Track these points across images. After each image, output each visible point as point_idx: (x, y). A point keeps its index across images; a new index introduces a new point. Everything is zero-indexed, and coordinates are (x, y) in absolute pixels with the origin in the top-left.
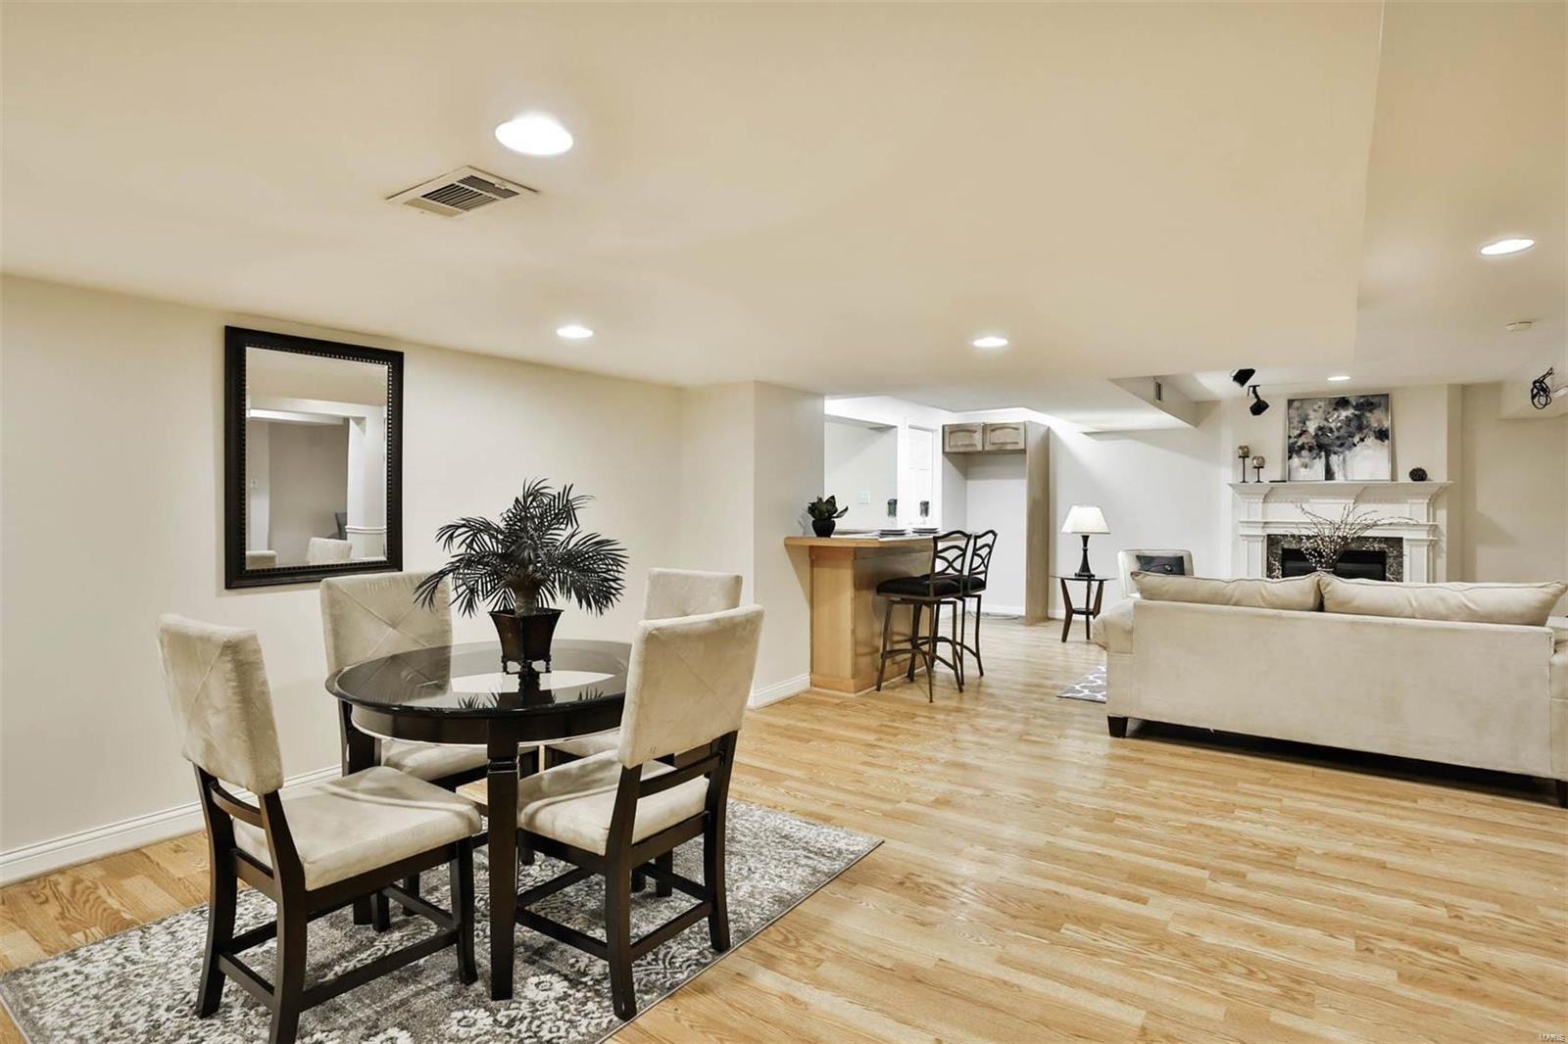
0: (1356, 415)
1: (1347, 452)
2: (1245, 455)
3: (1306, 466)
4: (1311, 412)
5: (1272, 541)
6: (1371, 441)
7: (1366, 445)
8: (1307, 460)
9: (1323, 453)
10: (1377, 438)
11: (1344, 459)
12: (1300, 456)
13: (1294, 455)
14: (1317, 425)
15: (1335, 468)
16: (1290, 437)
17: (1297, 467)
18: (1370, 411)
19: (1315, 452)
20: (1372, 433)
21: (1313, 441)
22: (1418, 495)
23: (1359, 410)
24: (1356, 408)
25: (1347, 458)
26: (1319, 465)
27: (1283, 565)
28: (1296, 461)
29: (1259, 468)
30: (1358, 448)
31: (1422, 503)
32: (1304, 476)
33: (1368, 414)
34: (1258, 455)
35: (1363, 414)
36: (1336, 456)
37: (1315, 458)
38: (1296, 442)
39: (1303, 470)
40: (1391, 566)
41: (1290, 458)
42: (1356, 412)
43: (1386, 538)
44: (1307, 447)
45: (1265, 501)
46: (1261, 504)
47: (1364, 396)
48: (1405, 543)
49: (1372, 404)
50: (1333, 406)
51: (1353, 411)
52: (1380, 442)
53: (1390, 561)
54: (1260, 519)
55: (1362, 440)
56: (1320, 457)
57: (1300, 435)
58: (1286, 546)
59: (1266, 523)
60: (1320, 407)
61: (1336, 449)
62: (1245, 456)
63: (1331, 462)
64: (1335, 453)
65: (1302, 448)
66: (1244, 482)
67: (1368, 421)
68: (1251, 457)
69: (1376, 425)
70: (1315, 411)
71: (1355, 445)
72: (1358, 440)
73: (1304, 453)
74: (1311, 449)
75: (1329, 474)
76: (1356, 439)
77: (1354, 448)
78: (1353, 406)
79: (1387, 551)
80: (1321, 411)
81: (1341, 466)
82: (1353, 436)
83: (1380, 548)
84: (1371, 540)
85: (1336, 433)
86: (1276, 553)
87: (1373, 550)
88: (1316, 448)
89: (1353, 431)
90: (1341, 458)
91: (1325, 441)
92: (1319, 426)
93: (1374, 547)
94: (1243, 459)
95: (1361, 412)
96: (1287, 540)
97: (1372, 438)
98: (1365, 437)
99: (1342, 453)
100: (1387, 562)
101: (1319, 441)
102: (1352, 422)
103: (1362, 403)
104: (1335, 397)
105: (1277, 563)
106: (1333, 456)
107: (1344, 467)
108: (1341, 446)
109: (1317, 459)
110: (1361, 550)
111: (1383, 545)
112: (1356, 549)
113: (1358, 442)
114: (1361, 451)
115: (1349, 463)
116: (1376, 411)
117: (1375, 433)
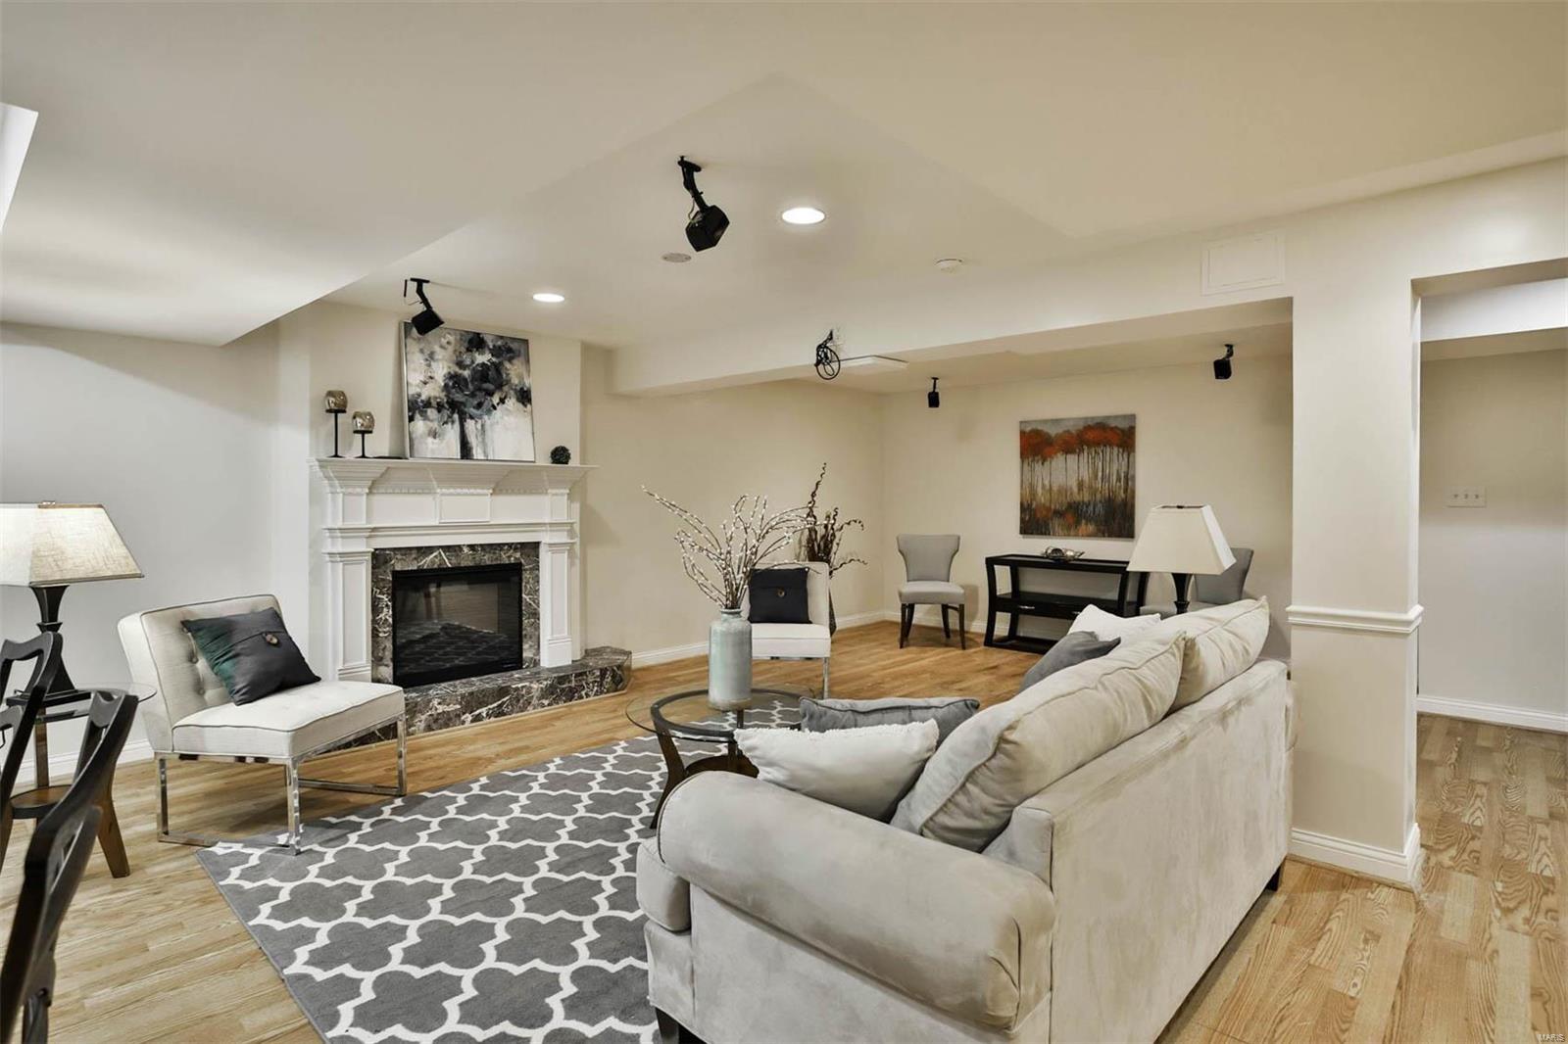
0: (493, 363)
1: (486, 417)
2: (338, 407)
3: (434, 434)
4: (437, 348)
5: (379, 558)
6: (512, 403)
7: (507, 409)
8: (435, 425)
9: (456, 416)
10: (518, 400)
11: (483, 426)
12: (425, 417)
13: (417, 416)
14: (445, 371)
15: (473, 440)
17: (421, 436)
18: (509, 361)
19: (446, 412)
20: (512, 392)
21: (443, 395)
22: (557, 483)
23: (497, 357)
24: (495, 351)
25: (487, 427)
26: (452, 433)
27: (393, 599)
28: (420, 426)
29: (363, 433)
30: (497, 414)
31: (562, 495)
32: (433, 451)
33: (507, 365)
34: (361, 410)
35: (501, 363)
36: (473, 421)
37: (446, 423)
39: (430, 440)
40: (528, 582)
41: (411, 419)
42: (494, 359)
43: (522, 544)
44: (434, 404)
45: (370, 493)
46: (365, 497)
47: (502, 337)
48: (543, 550)
49: (510, 350)
50: (466, 345)
51: (489, 356)
52: (521, 405)
53: (526, 575)
54: (362, 523)
55: (502, 401)
56: (453, 422)
58: (398, 567)
59: (374, 529)
60: (448, 343)
61: (474, 411)
62: (338, 410)
63: (467, 431)
64: (472, 418)
65: (428, 405)
66: (336, 456)
67: (508, 375)
68: (350, 411)
69: (517, 382)
70: (442, 347)
71: (495, 408)
72: (498, 400)
73: (432, 413)
74: (440, 408)
75: (466, 451)
76: (496, 399)
77: (494, 412)
78: (490, 349)
79: (523, 561)
80: (450, 348)
81: (480, 439)
82: (491, 394)
83: (516, 558)
84: (506, 547)
85: (470, 386)
86: (383, 580)
87: (507, 562)
88: (446, 406)
89: (490, 386)
90: (479, 426)
91: (458, 397)
92: (449, 373)
93: (509, 557)
94: (333, 415)
95: (500, 360)
96: (399, 557)
97: (513, 400)
98: (505, 397)
99: (480, 417)
100: (523, 577)
101: (451, 396)
102: (490, 373)
103: (500, 347)
104: (467, 332)
105: (384, 597)
106: (468, 421)
107: (484, 439)
108: (479, 406)
109: (450, 424)
110: (494, 563)
111: (518, 555)
112: (488, 563)
113: (498, 404)
114: (502, 418)
115: (488, 433)
116: (515, 361)
117: (516, 393)
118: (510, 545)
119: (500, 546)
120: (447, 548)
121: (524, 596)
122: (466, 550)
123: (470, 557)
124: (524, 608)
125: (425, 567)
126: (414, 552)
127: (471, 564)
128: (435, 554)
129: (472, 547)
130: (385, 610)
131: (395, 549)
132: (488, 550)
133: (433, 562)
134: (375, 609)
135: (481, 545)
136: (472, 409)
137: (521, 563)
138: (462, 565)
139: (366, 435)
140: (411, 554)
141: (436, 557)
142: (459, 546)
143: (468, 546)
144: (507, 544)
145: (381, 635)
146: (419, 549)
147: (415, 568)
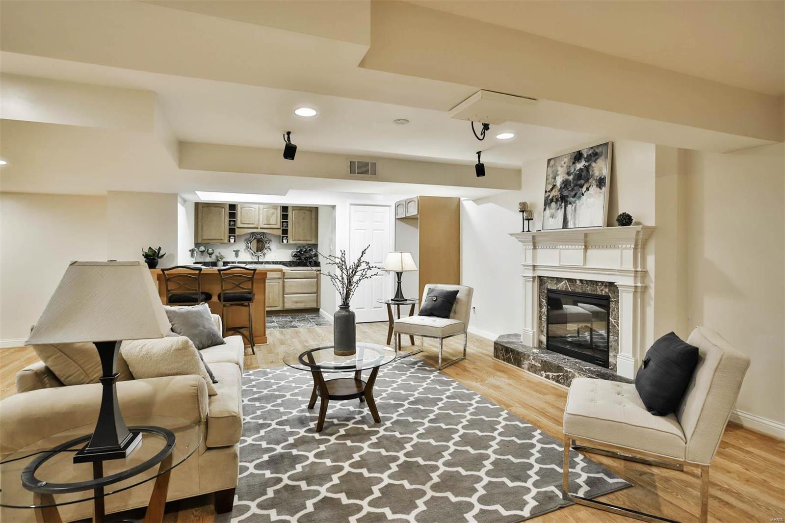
0: (585, 167)
1: (578, 202)
2: (523, 209)
3: (552, 216)
4: (559, 168)
5: (541, 281)
6: (594, 189)
7: (590, 194)
8: (554, 211)
9: (563, 204)
10: (597, 186)
11: (575, 207)
12: (550, 208)
13: (547, 208)
14: (561, 179)
15: (569, 217)
16: (546, 192)
17: (548, 218)
18: (595, 161)
19: (559, 203)
20: (594, 182)
21: (559, 193)
22: (625, 240)
24: (587, 158)
25: (577, 207)
26: (560, 213)
27: (547, 303)
28: (548, 212)
30: (584, 198)
32: (551, 225)
33: (593, 165)
34: (530, 209)
35: (590, 165)
36: (571, 206)
37: (558, 209)
38: (549, 196)
39: (551, 219)
41: (545, 209)
42: (586, 164)
43: (609, 284)
44: (555, 200)
45: (534, 248)
46: (531, 251)
47: (592, 148)
48: (620, 289)
49: (597, 154)
50: (573, 160)
51: (584, 163)
52: (598, 189)
54: (532, 263)
55: (588, 189)
57: (552, 189)
58: (549, 287)
59: (536, 267)
60: (565, 163)
61: (572, 199)
63: (567, 212)
64: (570, 203)
65: (552, 201)
66: (523, 231)
67: (593, 171)
68: (527, 210)
69: (598, 174)
70: (562, 166)
71: (583, 195)
72: (585, 190)
73: (553, 204)
74: (557, 201)
75: (565, 223)
76: (584, 189)
77: (583, 197)
78: (585, 158)
79: (610, 295)
80: (565, 166)
81: (573, 215)
82: (582, 186)
83: (606, 292)
84: (600, 284)
85: (572, 185)
86: (544, 292)
87: (600, 294)
88: (560, 199)
89: (582, 182)
90: (573, 208)
91: (565, 193)
92: (563, 180)
93: (602, 290)
94: (522, 213)
95: (589, 163)
96: (549, 281)
97: (595, 186)
98: (590, 186)
99: (575, 202)
100: (611, 306)
101: (562, 193)
102: (583, 174)
103: (590, 154)
104: (574, 153)
105: (544, 301)
106: (569, 205)
107: (574, 216)
108: (575, 196)
109: (560, 209)
110: (593, 293)
111: (607, 290)
112: (590, 292)
113: (585, 192)
114: (586, 200)
115: (578, 211)
116: (598, 161)
117: (596, 182)
118: (602, 283)
119: (596, 282)
120: (569, 280)
121: (610, 319)
122: (578, 282)
123: (580, 287)
124: (610, 327)
125: (560, 289)
126: (555, 280)
127: (581, 291)
128: (564, 282)
129: (581, 281)
130: (544, 307)
131: (548, 277)
132: (590, 284)
133: (563, 286)
134: (540, 306)
135: (586, 280)
136: (571, 199)
137: (609, 296)
138: (576, 291)
139: (530, 221)
140: (554, 281)
141: (564, 284)
142: (575, 279)
143: (579, 280)
144: (600, 282)
145: (543, 319)
146: (557, 278)
147: (555, 288)
